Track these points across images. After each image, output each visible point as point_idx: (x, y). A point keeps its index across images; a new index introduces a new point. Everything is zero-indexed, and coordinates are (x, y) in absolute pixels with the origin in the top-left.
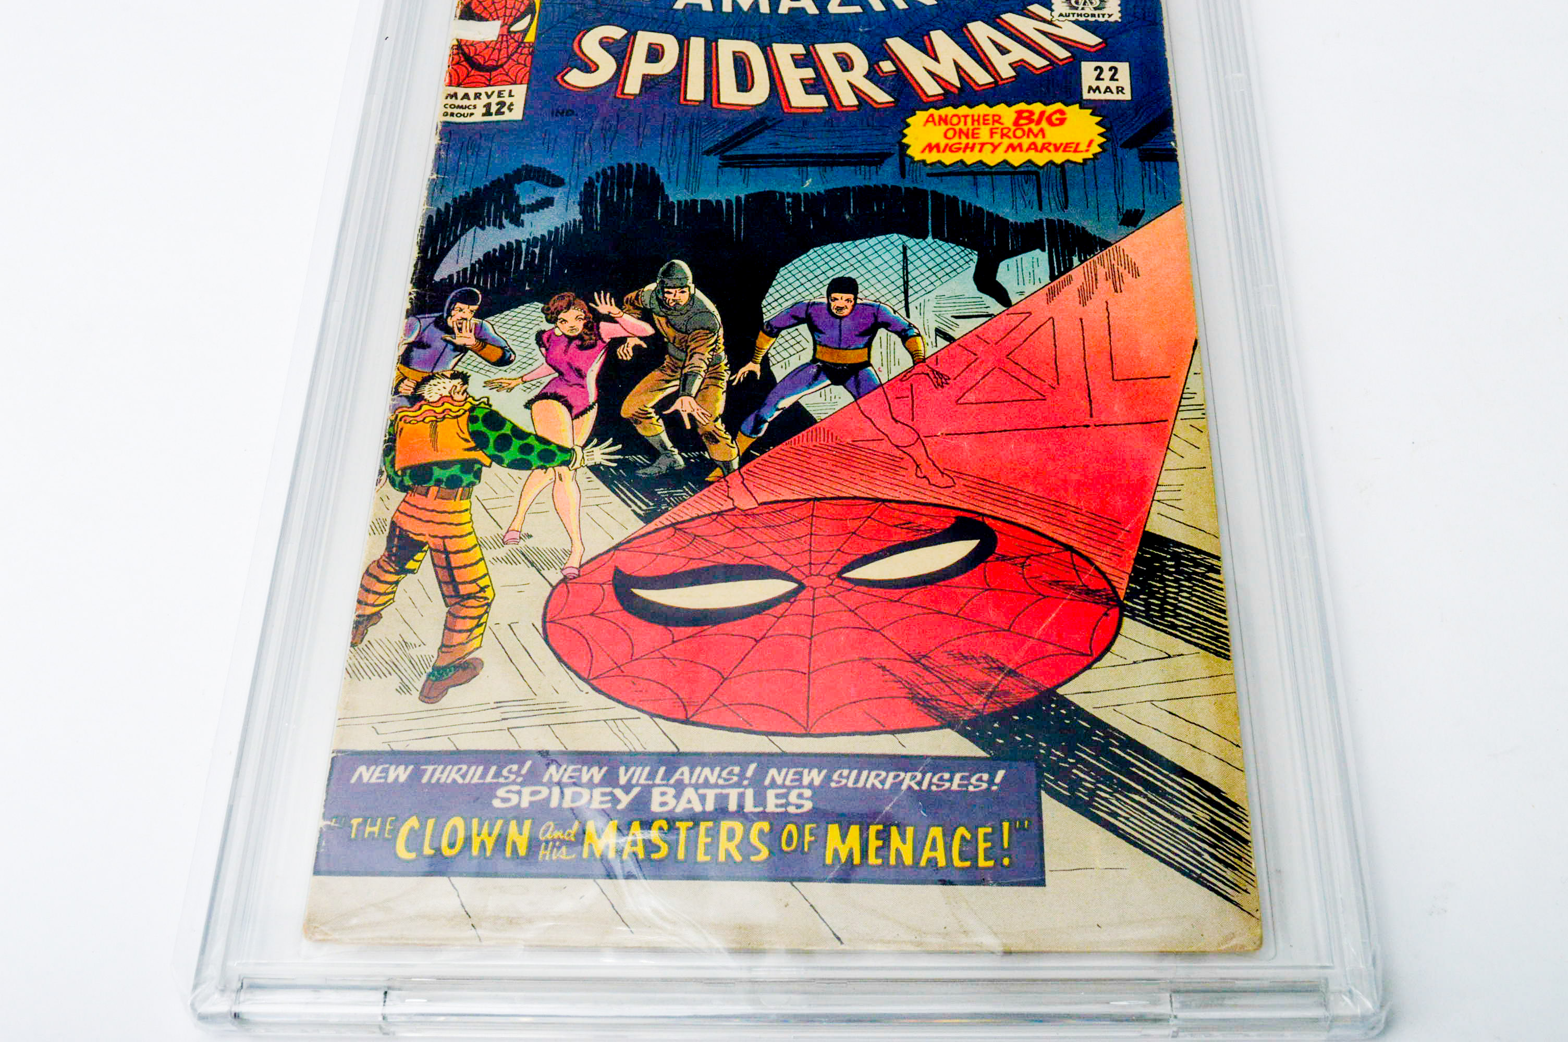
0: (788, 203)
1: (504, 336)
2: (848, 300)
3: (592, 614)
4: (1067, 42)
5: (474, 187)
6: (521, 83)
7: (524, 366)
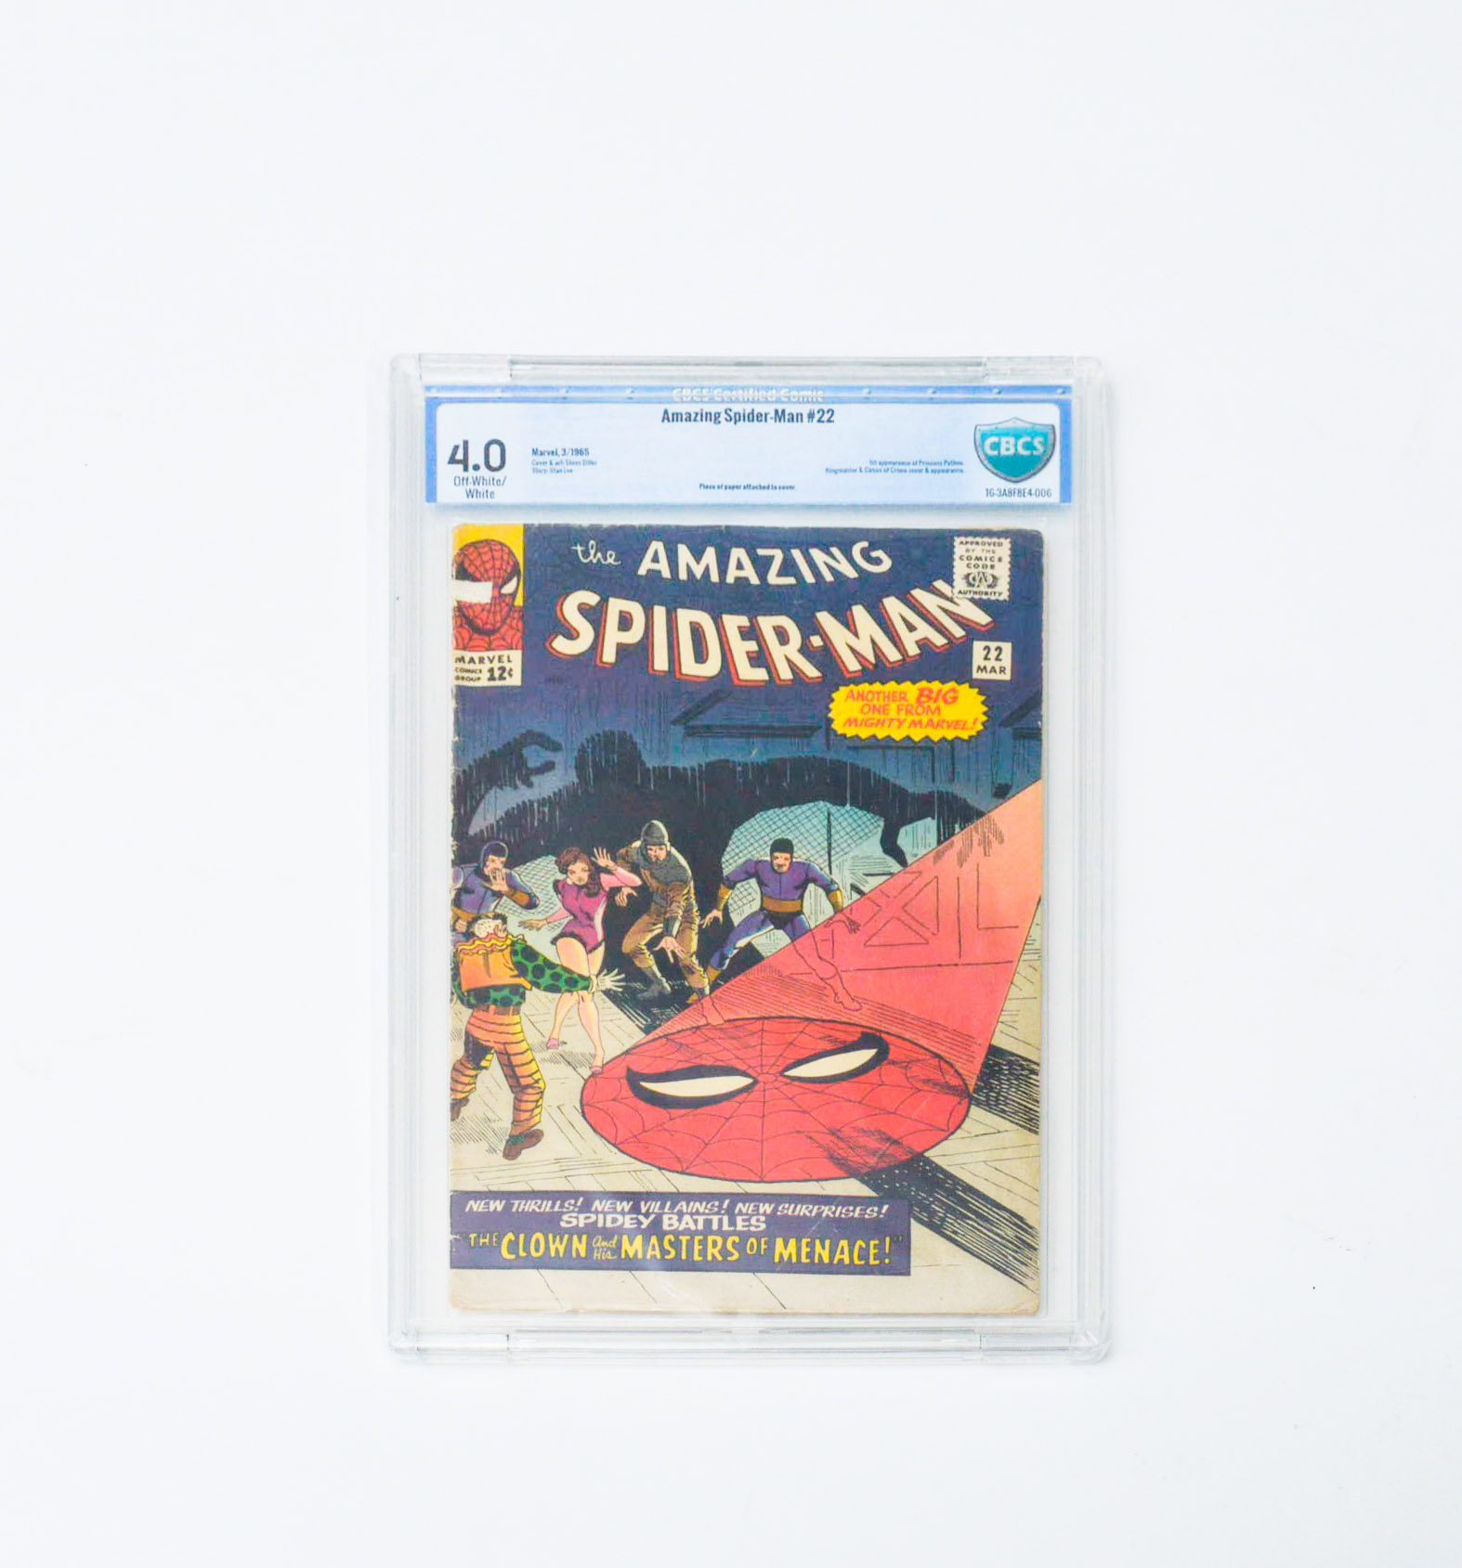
1: (529, 884)
3: (614, 1100)
4: (964, 621)
6: (516, 649)
7: (547, 909)
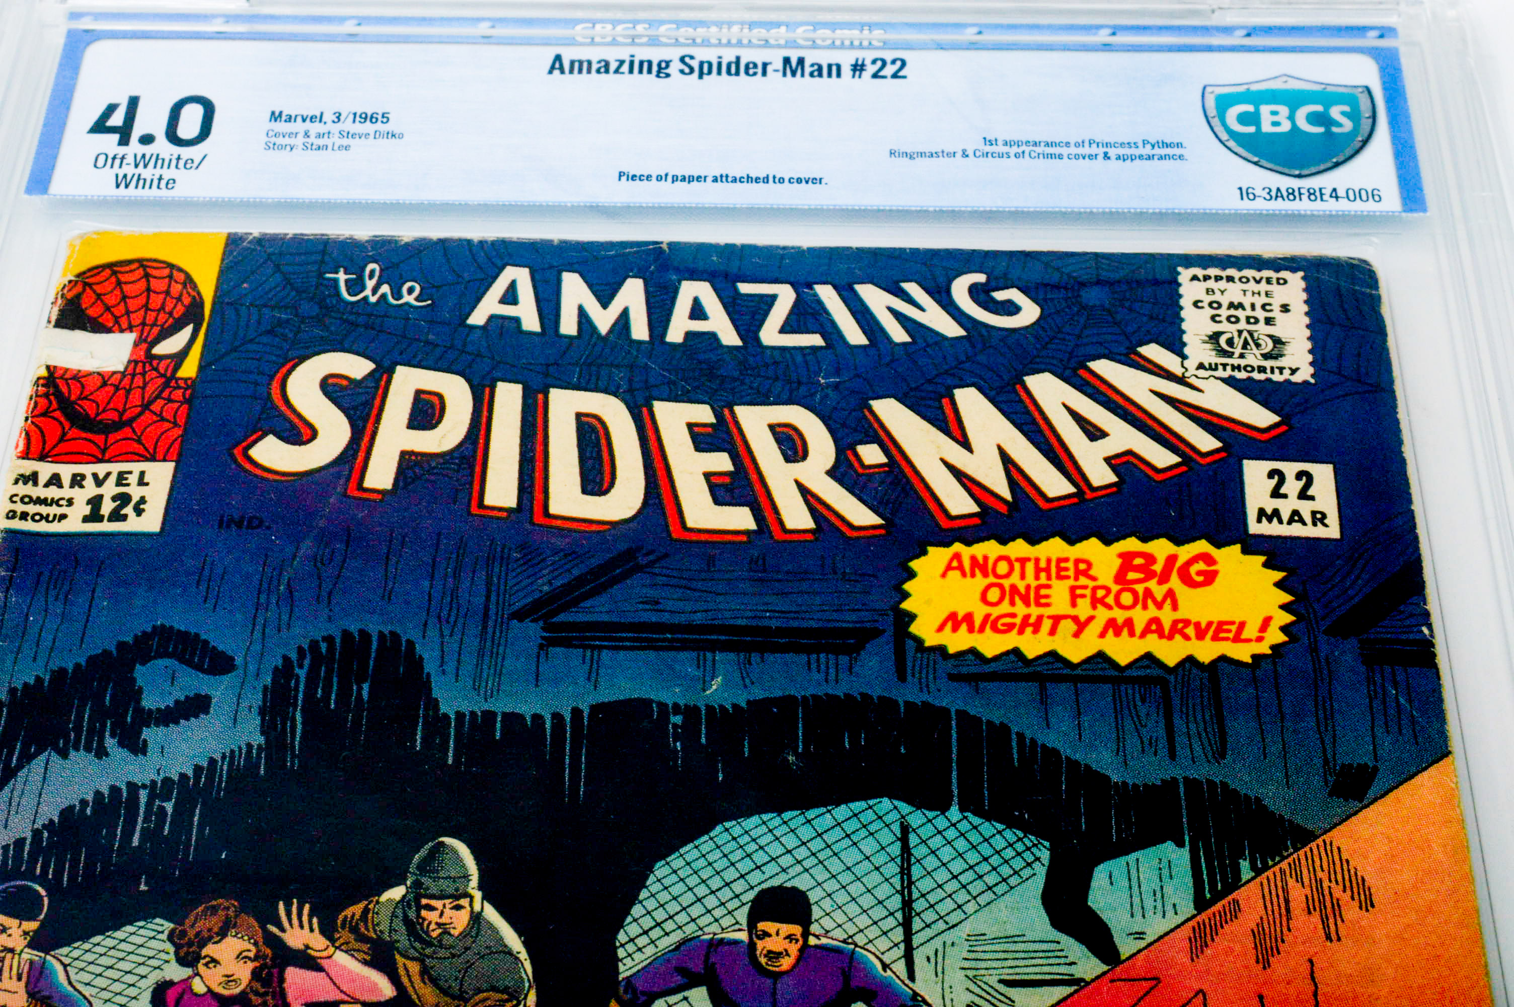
0: (675, 726)
1: (87, 991)
2: (790, 937)
4: (1215, 420)
5: (54, 666)
6: (164, 460)
